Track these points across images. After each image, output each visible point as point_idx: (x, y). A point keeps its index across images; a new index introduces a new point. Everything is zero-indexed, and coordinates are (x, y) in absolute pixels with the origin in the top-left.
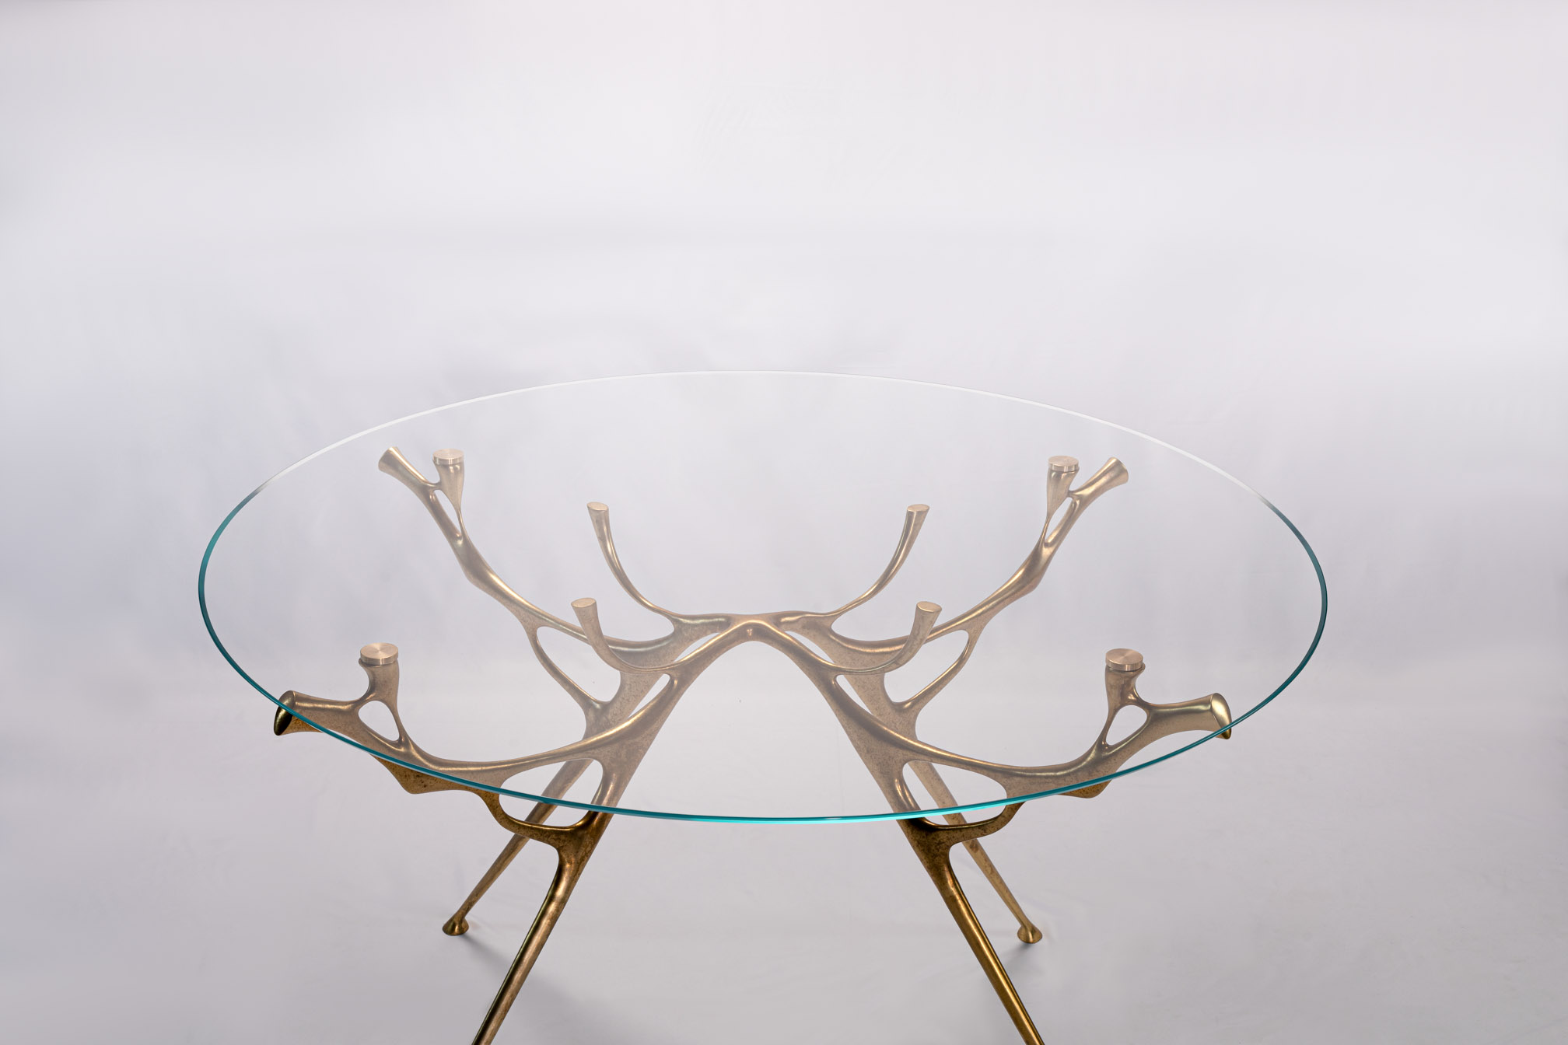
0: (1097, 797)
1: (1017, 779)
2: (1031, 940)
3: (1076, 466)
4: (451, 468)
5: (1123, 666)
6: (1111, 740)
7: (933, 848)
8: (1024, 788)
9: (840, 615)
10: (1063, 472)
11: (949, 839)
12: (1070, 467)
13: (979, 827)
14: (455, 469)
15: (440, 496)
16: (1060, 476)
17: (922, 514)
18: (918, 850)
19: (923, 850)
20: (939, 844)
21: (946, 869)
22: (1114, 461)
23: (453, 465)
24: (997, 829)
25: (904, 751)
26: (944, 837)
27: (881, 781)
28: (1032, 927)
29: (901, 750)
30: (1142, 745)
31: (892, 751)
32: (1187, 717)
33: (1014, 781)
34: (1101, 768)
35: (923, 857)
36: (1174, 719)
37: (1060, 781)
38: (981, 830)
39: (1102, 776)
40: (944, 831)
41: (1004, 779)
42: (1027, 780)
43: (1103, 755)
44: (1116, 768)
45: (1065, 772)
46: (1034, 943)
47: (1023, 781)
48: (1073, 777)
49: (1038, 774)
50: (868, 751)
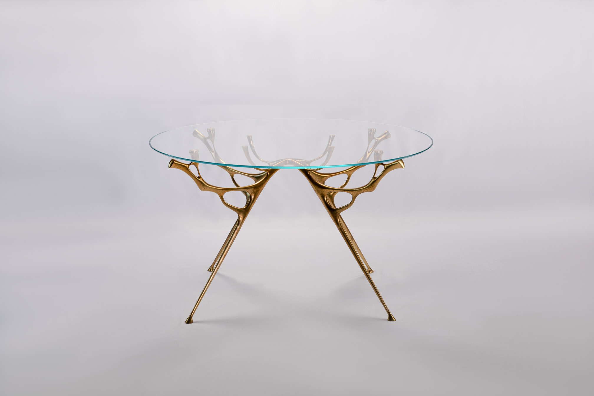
0: (374, 191)
1: (354, 191)
3: (375, 129)
4: (212, 132)
5: (378, 152)
6: (376, 176)
7: (335, 215)
9: (312, 162)
10: (372, 131)
12: (374, 130)
13: (346, 206)
14: (213, 132)
15: (209, 141)
16: (371, 134)
17: (333, 137)
18: (331, 216)
21: (338, 218)
22: (386, 131)
23: (212, 131)
24: (351, 206)
25: (327, 190)
26: (338, 211)
27: (321, 199)
28: (370, 269)
29: (326, 189)
30: (384, 176)
31: (324, 190)
32: (394, 166)
33: (354, 192)
34: (374, 184)
35: (332, 218)
36: (391, 167)
37: (365, 189)
38: (347, 207)
39: (375, 186)
40: (337, 209)
41: (351, 192)
42: (357, 191)
43: (374, 180)
44: (378, 183)
45: (366, 187)
46: (371, 273)
47: (356, 191)
48: (368, 188)
49: (359, 189)
50: (318, 191)
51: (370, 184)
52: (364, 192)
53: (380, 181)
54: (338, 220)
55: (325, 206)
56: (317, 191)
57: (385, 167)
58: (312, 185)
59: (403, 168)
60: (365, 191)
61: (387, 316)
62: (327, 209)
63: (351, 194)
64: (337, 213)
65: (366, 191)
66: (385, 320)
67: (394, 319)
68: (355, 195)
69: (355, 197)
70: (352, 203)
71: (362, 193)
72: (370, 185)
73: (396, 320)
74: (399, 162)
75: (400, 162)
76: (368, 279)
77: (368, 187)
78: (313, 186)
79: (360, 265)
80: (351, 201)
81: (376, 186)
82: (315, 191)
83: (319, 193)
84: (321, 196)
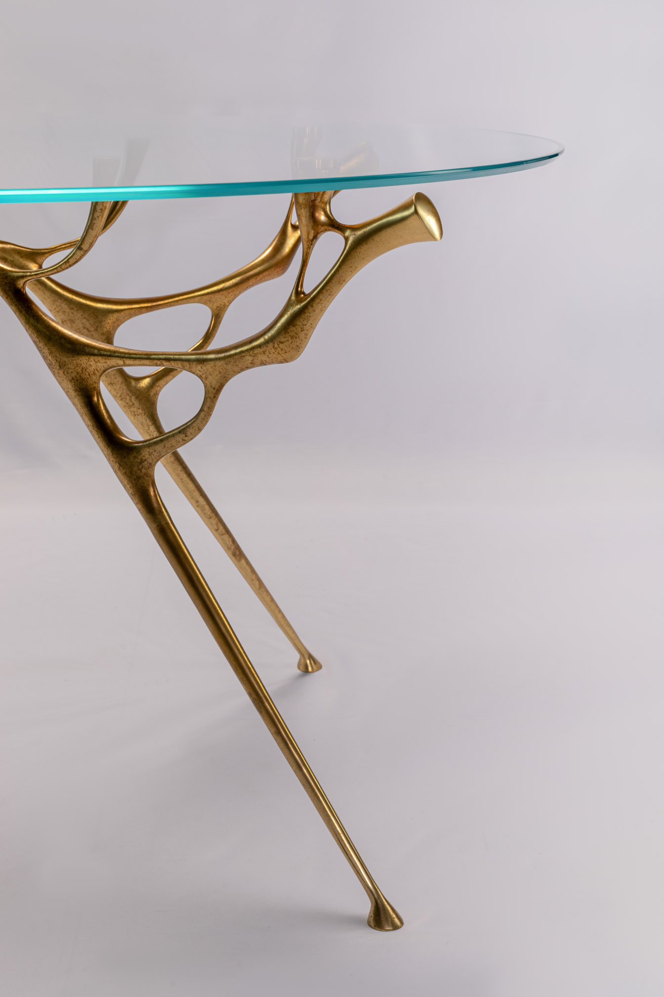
1: (212, 363)
2: (310, 669)
6: (308, 287)
7: (135, 469)
8: (220, 373)
11: (150, 455)
13: (180, 432)
18: (119, 473)
19: (125, 473)
20: (141, 463)
24: (200, 430)
25: (96, 358)
26: (145, 453)
27: (76, 401)
28: (311, 657)
29: (92, 358)
30: (342, 282)
31: (83, 361)
32: (390, 231)
33: (208, 367)
34: (299, 323)
35: (126, 482)
36: (377, 238)
37: (256, 351)
38: (182, 436)
39: (302, 335)
40: (144, 446)
41: (199, 367)
42: (222, 362)
43: (298, 307)
44: (317, 320)
45: (261, 340)
46: (313, 671)
47: (219, 363)
48: (270, 345)
49: (233, 352)
50: (62, 366)
51: (279, 324)
52: (253, 365)
53: (326, 307)
54: (152, 493)
55: (94, 432)
56: (59, 367)
57: (347, 239)
58: (37, 340)
59: (433, 238)
60: (257, 361)
61: (366, 908)
62: (102, 444)
63: (200, 377)
64: (142, 461)
65: (263, 358)
66: (353, 921)
67: (396, 920)
68: (213, 381)
69: (218, 390)
70: (202, 414)
71: (247, 368)
72: (279, 333)
73: (402, 923)
74: (416, 212)
75: (422, 212)
76: (282, 745)
77: (272, 339)
78: (41, 345)
79: (246, 689)
80: (201, 410)
81: (307, 337)
82: (50, 365)
83: (66, 373)
84: (73, 389)
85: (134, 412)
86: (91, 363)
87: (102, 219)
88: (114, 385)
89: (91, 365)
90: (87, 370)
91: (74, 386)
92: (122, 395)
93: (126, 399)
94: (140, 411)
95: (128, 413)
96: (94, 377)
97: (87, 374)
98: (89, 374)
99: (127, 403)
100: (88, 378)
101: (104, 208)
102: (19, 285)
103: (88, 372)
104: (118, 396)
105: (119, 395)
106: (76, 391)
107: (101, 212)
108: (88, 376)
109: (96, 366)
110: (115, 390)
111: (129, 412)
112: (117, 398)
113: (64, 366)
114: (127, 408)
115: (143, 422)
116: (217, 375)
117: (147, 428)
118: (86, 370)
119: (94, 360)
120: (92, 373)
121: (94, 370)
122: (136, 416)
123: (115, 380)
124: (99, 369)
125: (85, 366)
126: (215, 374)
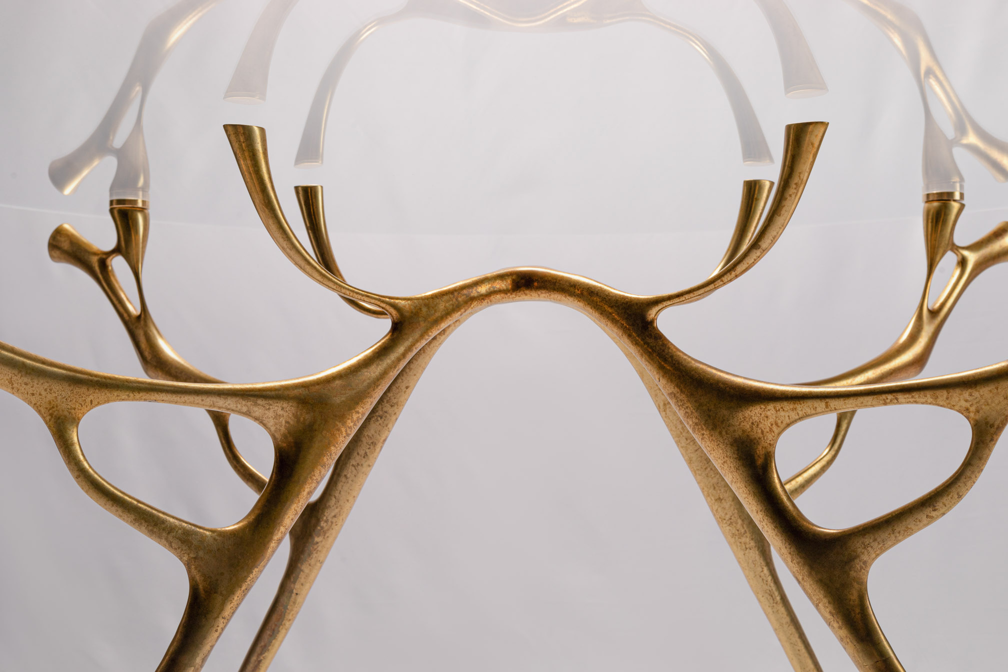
11: (865, 548)
19: (821, 580)
26: (856, 546)
83: (724, 433)
84: (735, 456)
85: (745, 543)
86: (769, 413)
87: (795, 198)
88: (723, 501)
89: (767, 417)
90: (761, 426)
91: (736, 452)
92: (732, 518)
93: (737, 523)
94: (753, 544)
95: (737, 545)
96: (770, 437)
97: (760, 431)
98: (762, 432)
99: (738, 530)
100: (760, 438)
101: (800, 182)
102: (650, 315)
103: (761, 429)
104: (727, 519)
105: (728, 517)
106: (739, 460)
107: (795, 189)
108: (761, 435)
109: (776, 417)
110: (724, 508)
111: (739, 544)
112: (725, 521)
113: (722, 422)
114: (737, 538)
115: (756, 560)
116: (1000, 402)
117: (761, 570)
118: (758, 425)
119: (775, 408)
120: (768, 430)
121: (772, 425)
122: (748, 550)
123: (725, 494)
124: (779, 422)
125: (757, 419)
126: (997, 402)
